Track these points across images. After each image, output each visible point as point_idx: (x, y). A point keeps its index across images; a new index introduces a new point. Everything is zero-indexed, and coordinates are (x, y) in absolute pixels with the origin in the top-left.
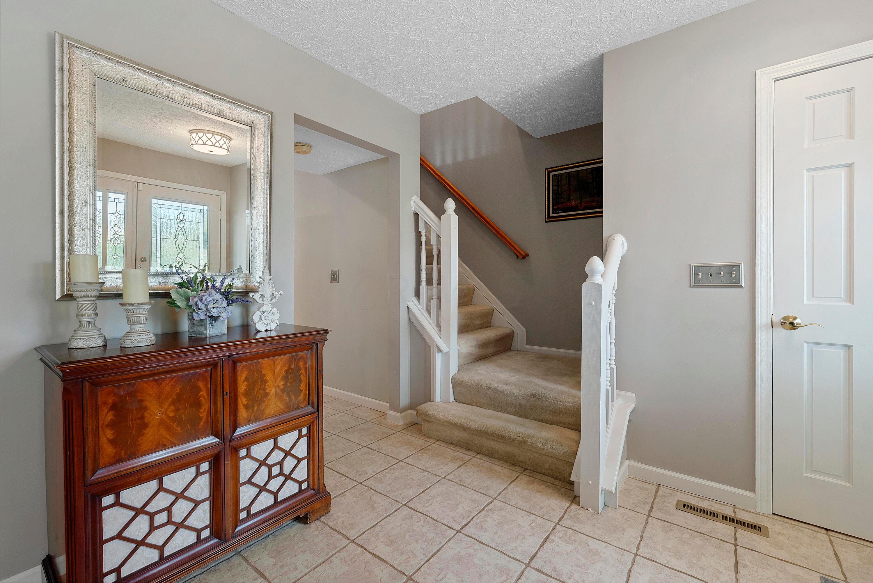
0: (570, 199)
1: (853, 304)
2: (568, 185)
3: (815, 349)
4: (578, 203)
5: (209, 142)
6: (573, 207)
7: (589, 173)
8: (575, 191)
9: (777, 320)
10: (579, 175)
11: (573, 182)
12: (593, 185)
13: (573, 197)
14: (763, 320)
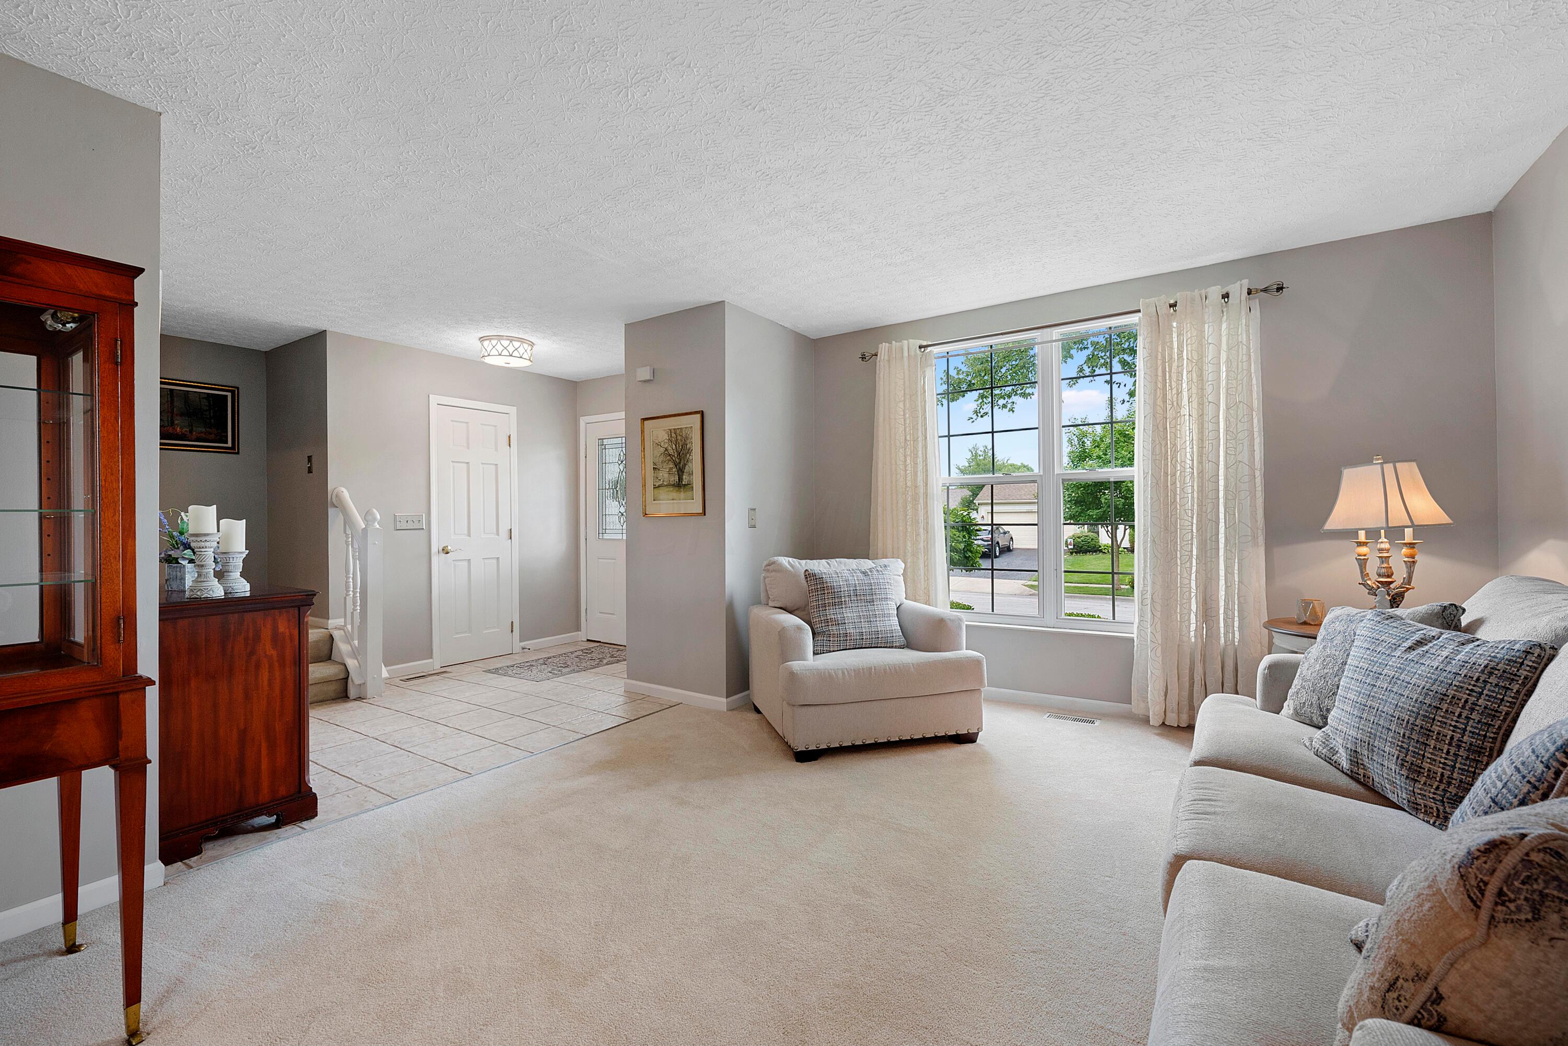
0: (172, 423)
1: (471, 537)
3: (458, 564)
5: (505, 353)
6: (177, 434)
7: (204, 398)
8: (181, 415)
9: (441, 549)
10: (188, 397)
11: (178, 403)
12: (210, 413)
13: (176, 422)
14: (434, 549)
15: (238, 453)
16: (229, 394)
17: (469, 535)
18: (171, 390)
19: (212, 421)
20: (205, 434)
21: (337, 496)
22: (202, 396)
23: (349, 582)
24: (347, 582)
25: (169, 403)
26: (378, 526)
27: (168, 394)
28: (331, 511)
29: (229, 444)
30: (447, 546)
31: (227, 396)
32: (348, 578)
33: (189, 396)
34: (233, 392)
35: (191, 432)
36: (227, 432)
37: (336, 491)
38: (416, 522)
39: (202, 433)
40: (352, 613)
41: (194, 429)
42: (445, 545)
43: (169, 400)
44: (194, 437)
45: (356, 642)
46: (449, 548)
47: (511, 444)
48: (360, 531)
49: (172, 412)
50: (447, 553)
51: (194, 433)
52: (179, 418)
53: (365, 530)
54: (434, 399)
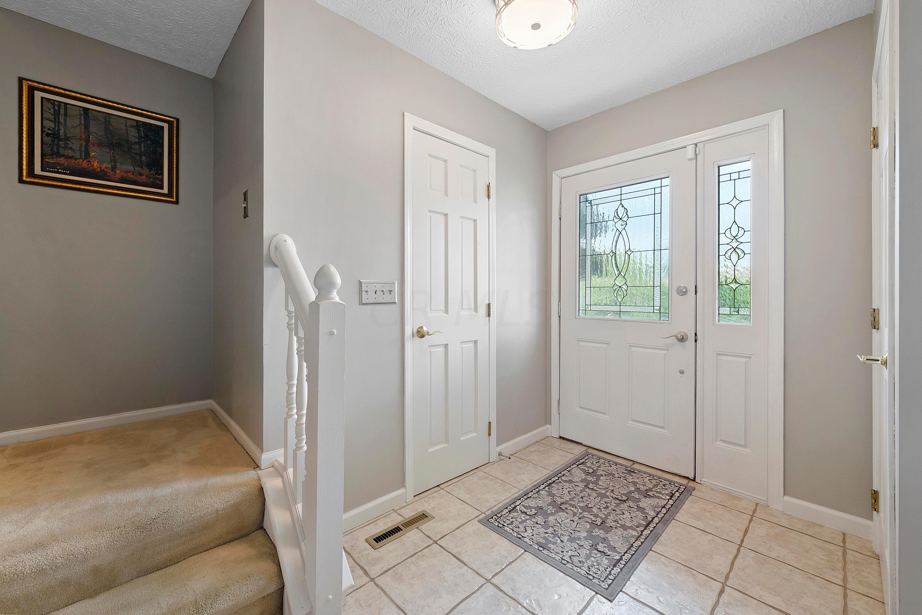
0: (87, 155)
1: (448, 314)
2: (83, 130)
3: (433, 350)
4: (106, 168)
6: (94, 170)
7: (132, 126)
8: (100, 145)
9: (415, 331)
10: (109, 121)
11: (96, 129)
12: (140, 148)
13: (92, 154)
14: (408, 331)
15: (177, 202)
16: (166, 126)
17: (447, 311)
18: (86, 110)
19: (144, 158)
20: (133, 174)
21: (276, 248)
22: (129, 123)
23: (292, 393)
24: (289, 394)
25: (83, 126)
26: (337, 299)
27: (81, 115)
28: (269, 273)
29: (165, 190)
30: (422, 327)
31: (162, 128)
32: (290, 386)
33: (111, 120)
34: (170, 123)
35: (114, 168)
36: (162, 174)
37: (275, 240)
38: (387, 293)
39: (130, 172)
40: (295, 452)
41: (118, 165)
42: (419, 326)
43: (83, 122)
44: (118, 176)
45: (300, 506)
46: (425, 329)
47: (491, 194)
48: (307, 308)
49: (87, 141)
50: (422, 336)
51: (118, 171)
52: (95, 148)
53: (315, 306)
54: (410, 120)
